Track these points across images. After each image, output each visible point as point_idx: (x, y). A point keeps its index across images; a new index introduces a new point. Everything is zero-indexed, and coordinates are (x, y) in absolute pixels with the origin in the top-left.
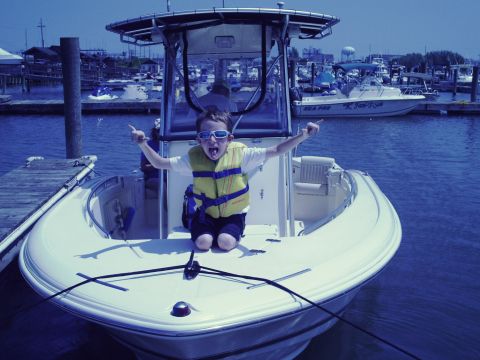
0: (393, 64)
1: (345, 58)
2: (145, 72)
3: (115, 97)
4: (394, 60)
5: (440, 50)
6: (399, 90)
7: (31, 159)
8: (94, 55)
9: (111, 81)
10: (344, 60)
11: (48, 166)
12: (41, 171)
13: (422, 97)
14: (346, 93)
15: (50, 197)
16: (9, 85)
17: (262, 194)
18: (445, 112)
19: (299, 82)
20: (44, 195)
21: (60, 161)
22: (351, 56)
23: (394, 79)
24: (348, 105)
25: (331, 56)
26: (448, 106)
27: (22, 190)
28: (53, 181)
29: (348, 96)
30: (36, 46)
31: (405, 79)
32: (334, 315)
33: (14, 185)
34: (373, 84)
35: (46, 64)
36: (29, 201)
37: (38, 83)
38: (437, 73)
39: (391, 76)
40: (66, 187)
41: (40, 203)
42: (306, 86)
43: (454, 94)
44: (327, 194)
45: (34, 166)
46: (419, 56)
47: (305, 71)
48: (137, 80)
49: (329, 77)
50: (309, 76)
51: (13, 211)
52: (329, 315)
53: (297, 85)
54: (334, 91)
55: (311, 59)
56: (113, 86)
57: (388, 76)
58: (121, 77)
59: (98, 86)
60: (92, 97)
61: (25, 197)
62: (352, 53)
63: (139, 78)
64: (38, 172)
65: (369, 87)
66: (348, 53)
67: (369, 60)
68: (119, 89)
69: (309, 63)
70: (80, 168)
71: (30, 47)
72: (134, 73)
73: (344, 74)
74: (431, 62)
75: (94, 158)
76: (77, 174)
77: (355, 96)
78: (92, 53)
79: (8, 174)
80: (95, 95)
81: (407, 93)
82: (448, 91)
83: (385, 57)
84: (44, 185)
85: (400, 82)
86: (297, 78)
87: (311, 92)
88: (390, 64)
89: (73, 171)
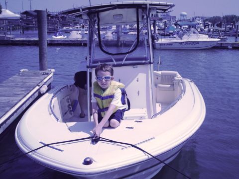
0: (206, 21)
1: (182, 18)
2: (81, 24)
3: (65, 37)
4: (206, 20)
5: (230, 15)
6: (207, 36)
7: (22, 70)
8: (56, 15)
9: (64, 28)
10: (181, 19)
11: (31, 74)
12: (27, 77)
13: (219, 40)
14: (181, 37)
15: (30, 91)
16: (14, 29)
17: (138, 93)
18: (231, 47)
19: (158, 30)
20: (27, 90)
21: (36, 72)
22: (185, 17)
23: (206, 30)
24: (181, 43)
25: (175, 17)
26: (233, 44)
27: (17, 87)
28: (32, 82)
29: (181, 39)
30: (27, 10)
31: (212, 30)
32: (161, 162)
33: (13, 84)
34: (194, 33)
35: (32, 19)
36: (20, 93)
37: (28, 29)
38: (228, 26)
39: (205, 28)
40: (38, 85)
41: (25, 94)
42: (162, 32)
43: (236, 38)
44: (174, 90)
45: (23, 75)
46: (219, 18)
47: (162, 25)
48: (77, 28)
49: (173, 28)
50: (164, 27)
51: (12, 99)
52: (159, 162)
53: (157, 32)
54: (175, 36)
55: (164, 19)
56: (65, 31)
57: (203, 28)
58: (69, 26)
59: (57, 31)
60: (54, 37)
61: (18, 90)
62: (186, 15)
63: (79, 27)
64: (25, 77)
65: (192, 34)
66: (183, 16)
67: (194, 19)
68: (68, 32)
69: (164, 21)
70: (46, 76)
71: (24, 11)
72: (76, 24)
73: (181, 27)
74: (225, 20)
75: (53, 70)
76: (45, 79)
77: (185, 39)
78: (56, 13)
79: (11, 79)
80: (56, 36)
81: (212, 38)
82: (233, 36)
83: (202, 18)
84: (28, 84)
85: (209, 31)
86: (157, 28)
87: (164, 35)
88: (204, 21)
89: (42, 77)
